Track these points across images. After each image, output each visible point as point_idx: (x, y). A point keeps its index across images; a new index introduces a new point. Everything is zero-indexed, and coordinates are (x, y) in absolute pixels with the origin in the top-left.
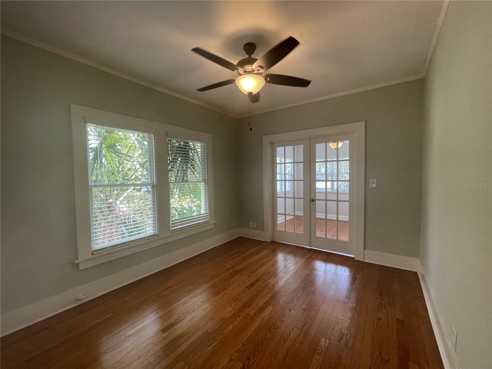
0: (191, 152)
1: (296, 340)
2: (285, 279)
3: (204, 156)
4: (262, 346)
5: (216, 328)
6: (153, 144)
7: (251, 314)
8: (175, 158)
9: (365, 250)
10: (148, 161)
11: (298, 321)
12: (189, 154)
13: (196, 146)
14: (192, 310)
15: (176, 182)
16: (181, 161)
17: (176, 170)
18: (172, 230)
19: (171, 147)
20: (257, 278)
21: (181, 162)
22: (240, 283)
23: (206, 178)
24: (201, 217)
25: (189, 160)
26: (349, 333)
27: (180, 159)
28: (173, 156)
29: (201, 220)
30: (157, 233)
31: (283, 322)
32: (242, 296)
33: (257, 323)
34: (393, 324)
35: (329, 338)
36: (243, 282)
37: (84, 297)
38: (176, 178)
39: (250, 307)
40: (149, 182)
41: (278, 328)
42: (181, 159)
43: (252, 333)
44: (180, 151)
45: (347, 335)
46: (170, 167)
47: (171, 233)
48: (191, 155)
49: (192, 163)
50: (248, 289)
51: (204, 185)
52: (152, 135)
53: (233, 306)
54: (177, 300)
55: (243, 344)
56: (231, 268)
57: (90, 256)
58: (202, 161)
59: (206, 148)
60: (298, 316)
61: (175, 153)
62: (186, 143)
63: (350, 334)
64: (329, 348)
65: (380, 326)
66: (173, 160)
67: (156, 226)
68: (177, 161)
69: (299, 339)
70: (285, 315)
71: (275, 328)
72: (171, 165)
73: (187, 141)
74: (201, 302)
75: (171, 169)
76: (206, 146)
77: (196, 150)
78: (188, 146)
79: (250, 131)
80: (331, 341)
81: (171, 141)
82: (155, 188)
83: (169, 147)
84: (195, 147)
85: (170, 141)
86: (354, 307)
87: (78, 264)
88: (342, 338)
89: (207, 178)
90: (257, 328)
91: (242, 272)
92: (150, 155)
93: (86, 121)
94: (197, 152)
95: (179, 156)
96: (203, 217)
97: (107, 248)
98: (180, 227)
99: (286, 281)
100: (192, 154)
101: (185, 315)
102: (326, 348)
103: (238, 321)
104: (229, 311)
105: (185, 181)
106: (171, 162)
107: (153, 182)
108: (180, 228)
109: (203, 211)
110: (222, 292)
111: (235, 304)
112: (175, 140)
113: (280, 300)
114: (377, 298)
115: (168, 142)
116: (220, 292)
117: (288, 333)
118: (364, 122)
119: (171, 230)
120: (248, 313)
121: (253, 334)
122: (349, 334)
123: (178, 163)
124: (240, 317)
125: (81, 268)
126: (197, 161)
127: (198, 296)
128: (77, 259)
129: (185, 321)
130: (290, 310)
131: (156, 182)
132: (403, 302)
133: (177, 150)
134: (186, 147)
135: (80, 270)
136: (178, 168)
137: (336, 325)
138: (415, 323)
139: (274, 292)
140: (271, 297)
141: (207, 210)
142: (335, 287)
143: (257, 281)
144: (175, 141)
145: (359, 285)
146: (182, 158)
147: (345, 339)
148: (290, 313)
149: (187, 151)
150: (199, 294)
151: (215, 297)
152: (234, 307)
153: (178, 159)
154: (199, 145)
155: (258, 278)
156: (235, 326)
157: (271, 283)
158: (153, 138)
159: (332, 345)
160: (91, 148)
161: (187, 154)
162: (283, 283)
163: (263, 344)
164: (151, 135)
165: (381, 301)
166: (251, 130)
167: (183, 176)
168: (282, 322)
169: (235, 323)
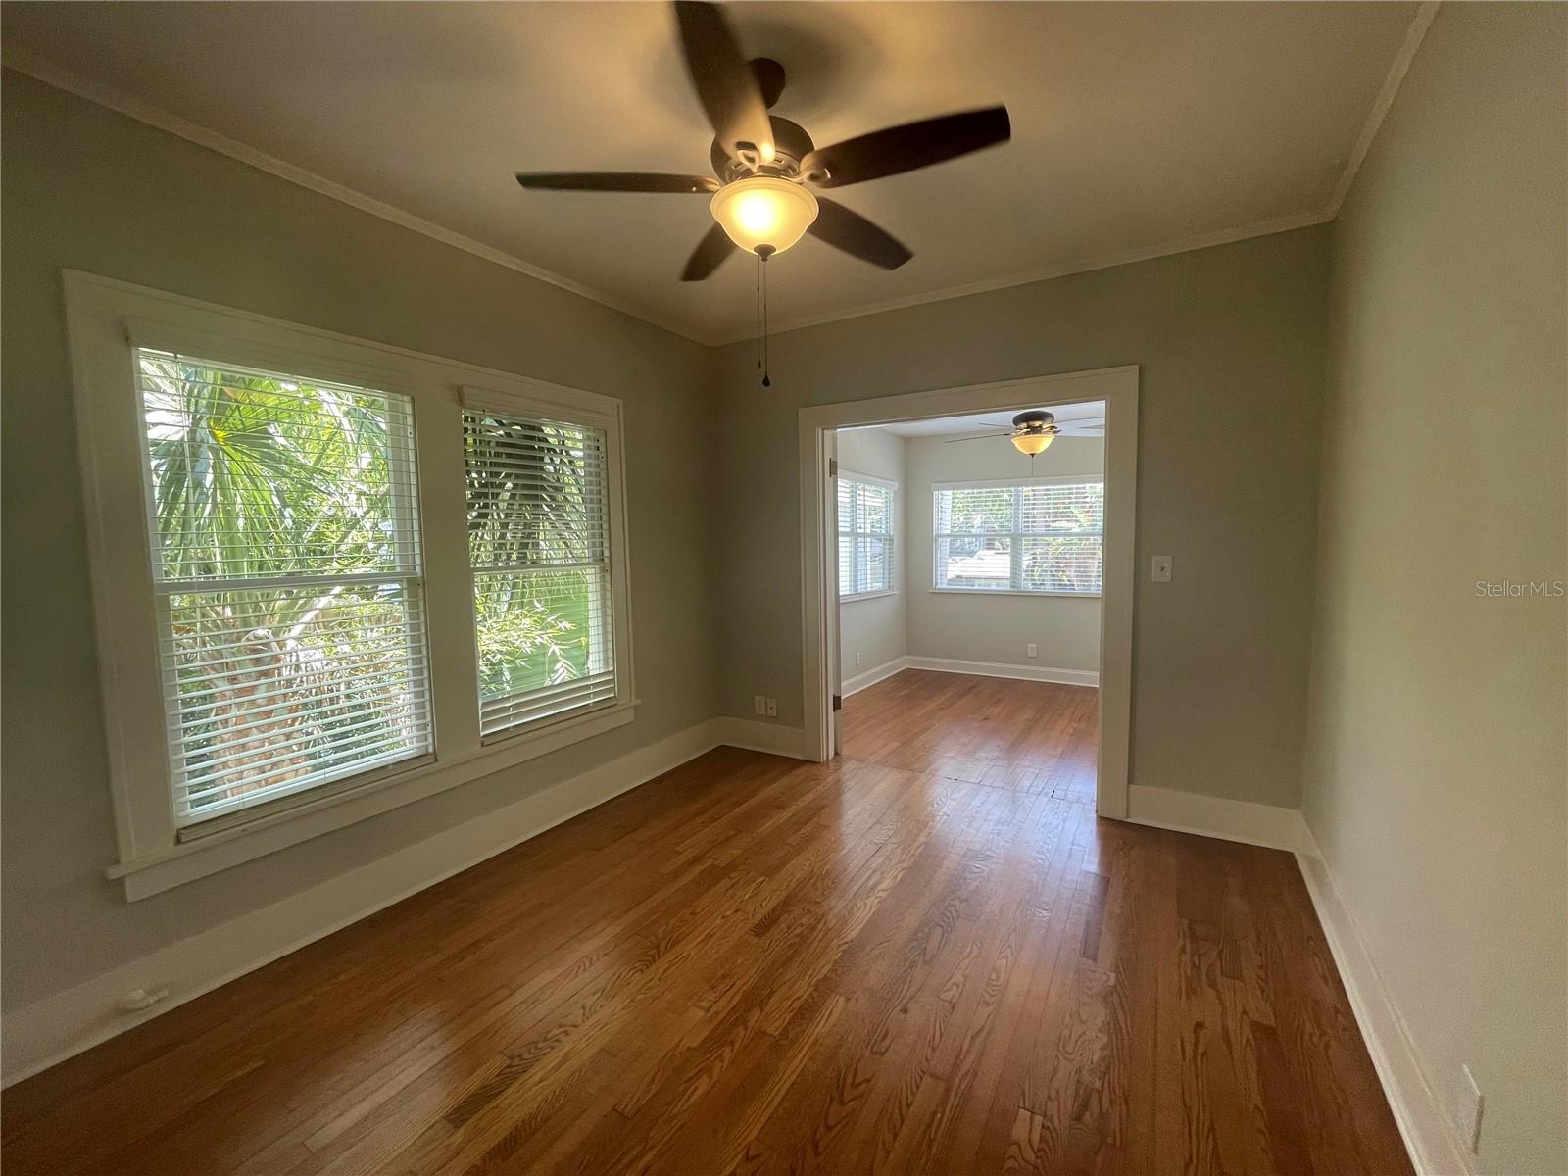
0: (549, 461)
1: (929, 1125)
2: (881, 894)
3: (598, 475)
4: (817, 1155)
5: (651, 1093)
6: (410, 430)
7: (770, 1030)
8: (493, 480)
9: (1131, 786)
10: (392, 492)
11: (934, 1050)
12: (541, 468)
13: (568, 439)
14: (560, 1026)
15: (496, 568)
16: (514, 492)
17: (497, 525)
18: (484, 736)
19: (475, 441)
20: (784, 894)
21: (512, 496)
22: (729, 913)
23: (606, 553)
24: (588, 687)
25: (543, 488)
26: (1106, 1085)
27: (509, 485)
28: (484, 475)
29: (587, 696)
30: (431, 750)
31: (882, 1054)
32: (739, 962)
33: (796, 1062)
34: (1244, 1042)
35: (1043, 1109)
36: (737, 911)
37: (151, 1000)
38: (495, 555)
39: (767, 1004)
40: (398, 570)
41: (868, 1081)
42: (514, 485)
43: (776, 1109)
44: (509, 455)
45: (1100, 1093)
46: (475, 514)
47: (482, 745)
48: (551, 469)
49: (553, 498)
50: (757, 935)
51: (598, 576)
52: (406, 398)
53: (706, 1004)
54: (507, 992)
55: (747, 1154)
56: (696, 861)
57: (168, 848)
58: (591, 492)
59: (602, 449)
60: (931, 1032)
61: (491, 462)
62: (533, 428)
63: (1112, 1091)
64: (1045, 1147)
65: (1204, 1054)
66: (486, 490)
67: (425, 726)
68: (498, 494)
69: (942, 1118)
70: (887, 1030)
71: (858, 1080)
72: (477, 505)
73: (533, 422)
74: (594, 994)
75: (479, 521)
76: (602, 440)
77: (568, 453)
78: (540, 440)
79: (762, 386)
80: (1051, 1120)
81: (478, 421)
82: (421, 591)
83: (470, 441)
84: (563, 442)
85: (473, 419)
86: (1115, 986)
87: (121, 881)
88: (1085, 1106)
89: (610, 552)
90: (793, 1084)
91: (732, 875)
92: (398, 472)
93: (128, 338)
94: (571, 462)
95: (508, 476)
96: (596, 685)
97: (240, 814)
98: (513, 724)
99: (882, 901)
100: (555, 468)
101: (536, 1048)
102: (1036, 1149)
103: (726, 1062)
104: (693, 1024)
105: (529, 563)
106: (477, 496)
107: (411, 568)
108: (514, 727)
109: (595, 666)
110: (667, 950)
111: (713, 996)
112: (490, 417)
113: (867, 973)
114: (1183, 950)
115: (466, 425)
116: (661, 954)
117: (904, 1100)
118: (1137, 366)
119: (482, 734)
120: (760, 1031)
121: (781, 1112)
122: (1106, 1093)
123: (503, 501)
124: (732, 1043)
125: (131, 896)
126: (572, 494)
127: (584, 971)
128: (117, 862)
129: (536, 1073)
130: (905, 1011)
131: (423, 569)
132: (1264, 958)
133: (497, 454)
134: (531, 443)
135: (130, 899)
136: (502, 516)
137: (1061, 1058)
138: (1311, 1035)
139: (846, 943)
140: (835, 961)
141: (611, 662)
142: (1044, 917)
143: (786, 904)
144: (489, 422)
145: (1122, 907)
146: (516, 482)
147: (1096, 1110)
148: (905, 1018)
149: (534, 458)
150: (587, 965)
151: (642, 971)
152: (711, 1007)
153: (502, 486)
154: (579, 436)
155: (788, 896)
156: (715, 1083)
157: (836, 911)
158: (408, 409)
159: (1054, 1135)
160: (155, 443)
161: (535, 468)
162: (873, 910)
163: (821, 1148)
164: (399, 396)
165: (1196, 961)
166: (766, 382)
167: (524, 546)
168: (878, 1057)
169: (716, 1072)
